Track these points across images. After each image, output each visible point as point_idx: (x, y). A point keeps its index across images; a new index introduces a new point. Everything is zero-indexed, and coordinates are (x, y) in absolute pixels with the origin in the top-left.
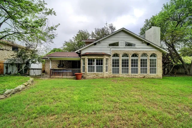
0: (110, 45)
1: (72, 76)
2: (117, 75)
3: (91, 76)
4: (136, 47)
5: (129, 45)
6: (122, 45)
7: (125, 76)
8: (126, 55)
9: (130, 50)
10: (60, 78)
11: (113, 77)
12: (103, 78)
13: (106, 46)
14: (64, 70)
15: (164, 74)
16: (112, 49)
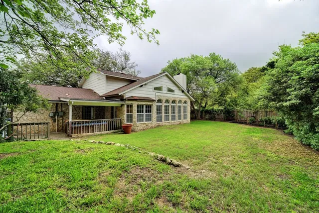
0: (156, 89)
1: (109, 130)
2: (160, 123)
3: (141, 128)
4: (175, 93)
5: (170, 90)
6: (165, 90)
7: (167, 124)
8: (167, 101)
9: (171, 96)
10: (91, 135)
11: (158, 126)
12: (152, 128)
13: (152, 90)
14: (96, 122)
15: (192, 119)
16: (157, 94)
